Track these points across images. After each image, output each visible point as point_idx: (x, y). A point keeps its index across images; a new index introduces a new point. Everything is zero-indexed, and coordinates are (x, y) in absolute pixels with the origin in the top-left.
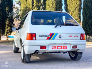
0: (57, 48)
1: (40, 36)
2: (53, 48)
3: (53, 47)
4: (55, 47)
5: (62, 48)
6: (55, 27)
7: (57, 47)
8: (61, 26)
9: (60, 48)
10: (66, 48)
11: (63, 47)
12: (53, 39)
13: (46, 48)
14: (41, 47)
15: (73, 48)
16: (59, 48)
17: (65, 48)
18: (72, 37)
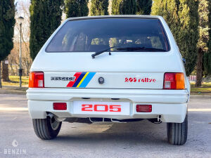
1: (53, 79)
2: (83, 109)
4: (91, 106)
5: (106, 110)
6: (93, 56)
8: (110, 54)
9: (103, 108)
10: (119, 110)
13: (65, 109)
14: (54, 104)
15: (138, 110)
16: (98, 108)
17: (117, 110)
18: (135, 81)
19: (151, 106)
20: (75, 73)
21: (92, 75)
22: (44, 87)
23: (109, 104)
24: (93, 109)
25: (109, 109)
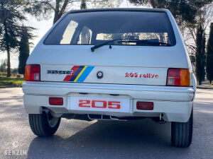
0: (93, 106)
1: (49, 72)
2: (80, 105)
3: (80, 101)
6: (93, 50)
7: (93, 102)
8: (110, 47)
10: (119, 107)
11: (110, 103)
12: (81, 81)
13: (62, 104)
15: (138, 108)
16: (96, 104)
18: (136, 76)
19: (152, 104)
20: (72, 67)
22: (40, 80)
24: (91, 105)
25: (107, 106)
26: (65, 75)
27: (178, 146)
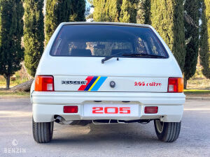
1: (64, 82)
2: (94, 112)
4: (101, 109)
5: (116, 112)
6: (103, 61)
7: (106, 109)
8: (118, 60)
9: (114, 110)
12: (95, 90)
14: (65, 107)
15: (146, 112)
18: (144, 85)
19: (157, 108)
20: (86, 77)
21: (103, 79)
22: (53, 90)
23: (119, 106)
24: (103, 111)
25: (119, 111)
26: (80, 85)
27: (167, 142)
